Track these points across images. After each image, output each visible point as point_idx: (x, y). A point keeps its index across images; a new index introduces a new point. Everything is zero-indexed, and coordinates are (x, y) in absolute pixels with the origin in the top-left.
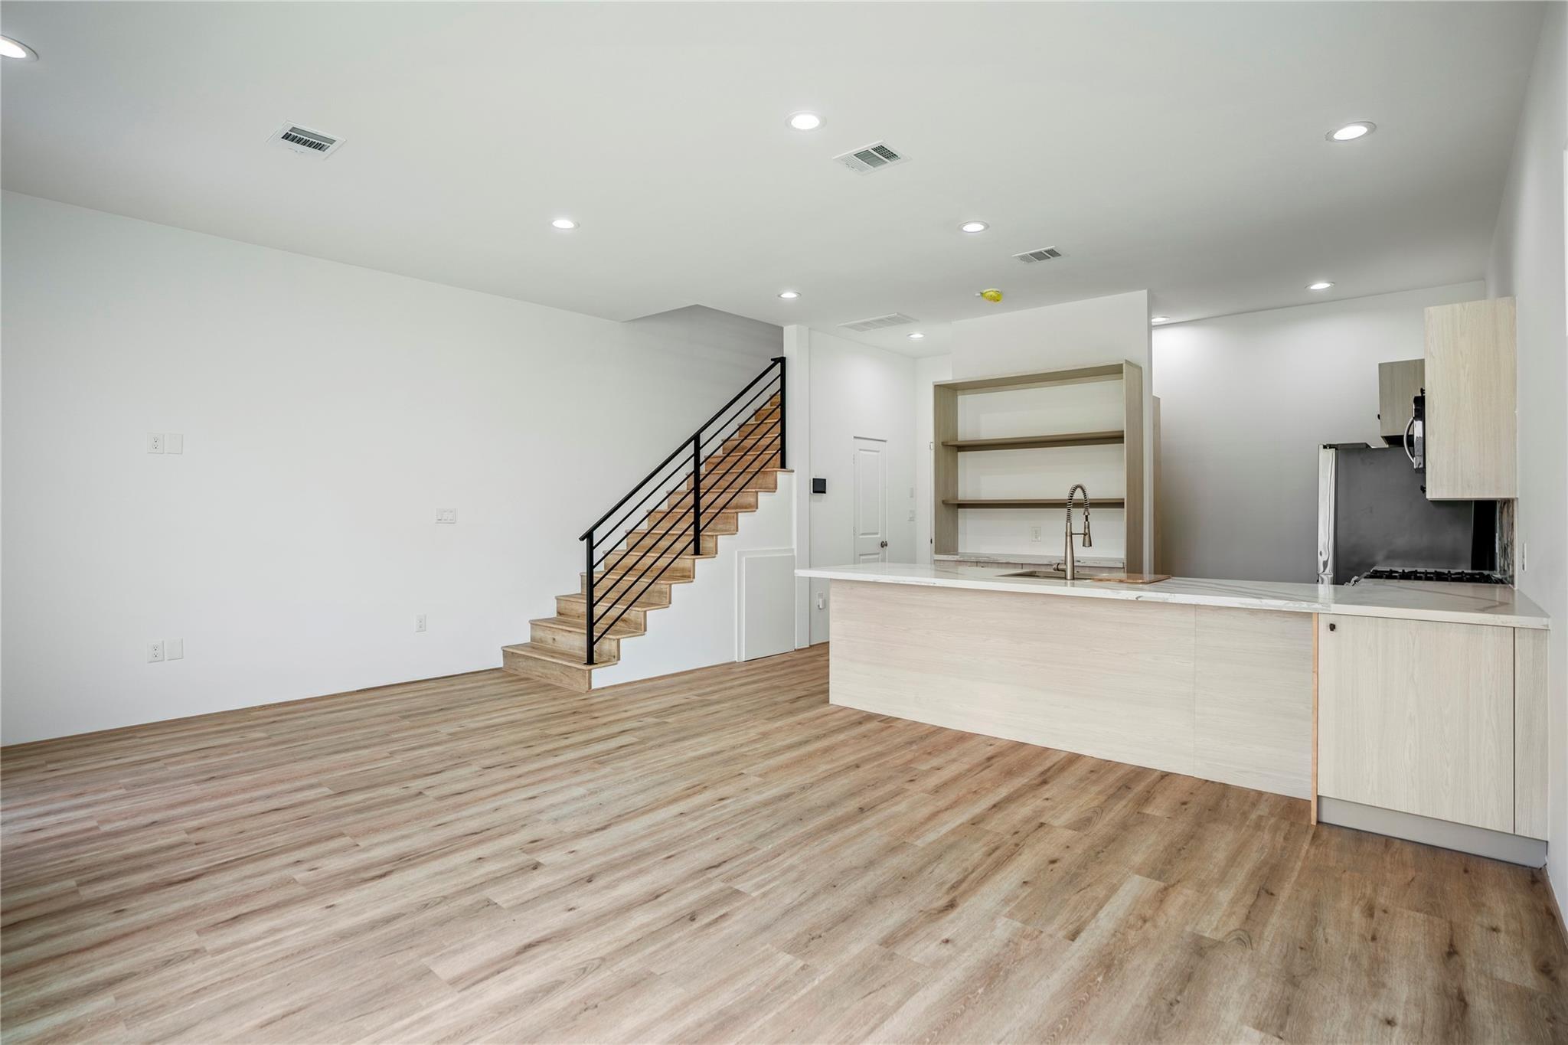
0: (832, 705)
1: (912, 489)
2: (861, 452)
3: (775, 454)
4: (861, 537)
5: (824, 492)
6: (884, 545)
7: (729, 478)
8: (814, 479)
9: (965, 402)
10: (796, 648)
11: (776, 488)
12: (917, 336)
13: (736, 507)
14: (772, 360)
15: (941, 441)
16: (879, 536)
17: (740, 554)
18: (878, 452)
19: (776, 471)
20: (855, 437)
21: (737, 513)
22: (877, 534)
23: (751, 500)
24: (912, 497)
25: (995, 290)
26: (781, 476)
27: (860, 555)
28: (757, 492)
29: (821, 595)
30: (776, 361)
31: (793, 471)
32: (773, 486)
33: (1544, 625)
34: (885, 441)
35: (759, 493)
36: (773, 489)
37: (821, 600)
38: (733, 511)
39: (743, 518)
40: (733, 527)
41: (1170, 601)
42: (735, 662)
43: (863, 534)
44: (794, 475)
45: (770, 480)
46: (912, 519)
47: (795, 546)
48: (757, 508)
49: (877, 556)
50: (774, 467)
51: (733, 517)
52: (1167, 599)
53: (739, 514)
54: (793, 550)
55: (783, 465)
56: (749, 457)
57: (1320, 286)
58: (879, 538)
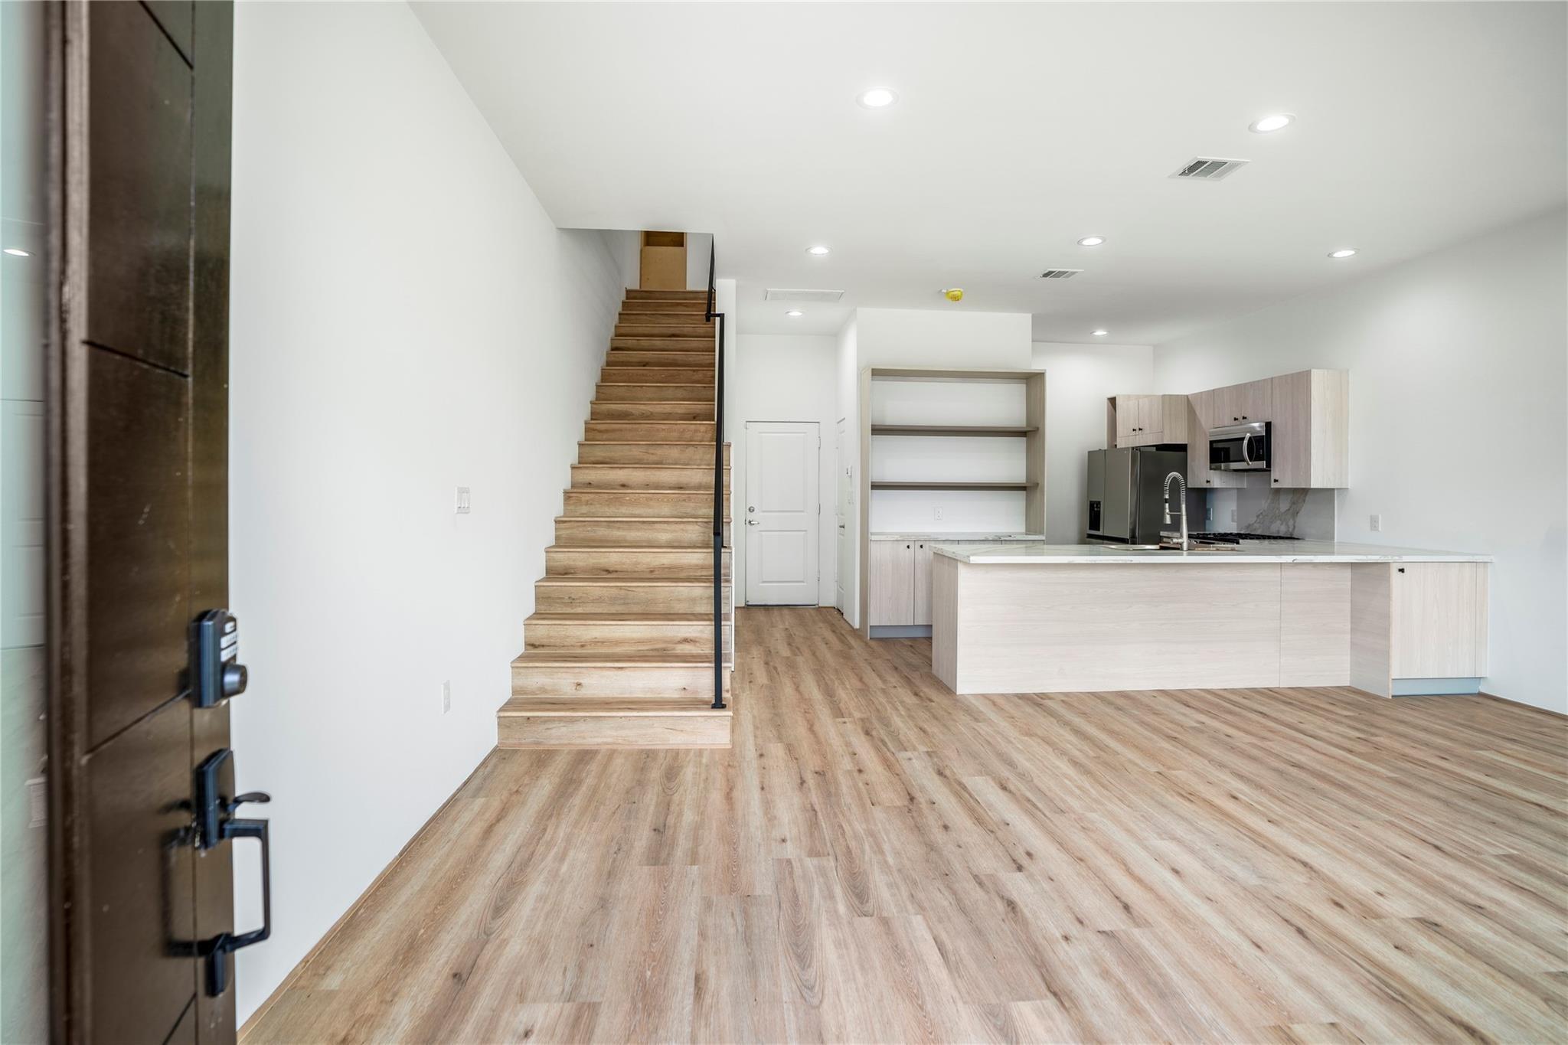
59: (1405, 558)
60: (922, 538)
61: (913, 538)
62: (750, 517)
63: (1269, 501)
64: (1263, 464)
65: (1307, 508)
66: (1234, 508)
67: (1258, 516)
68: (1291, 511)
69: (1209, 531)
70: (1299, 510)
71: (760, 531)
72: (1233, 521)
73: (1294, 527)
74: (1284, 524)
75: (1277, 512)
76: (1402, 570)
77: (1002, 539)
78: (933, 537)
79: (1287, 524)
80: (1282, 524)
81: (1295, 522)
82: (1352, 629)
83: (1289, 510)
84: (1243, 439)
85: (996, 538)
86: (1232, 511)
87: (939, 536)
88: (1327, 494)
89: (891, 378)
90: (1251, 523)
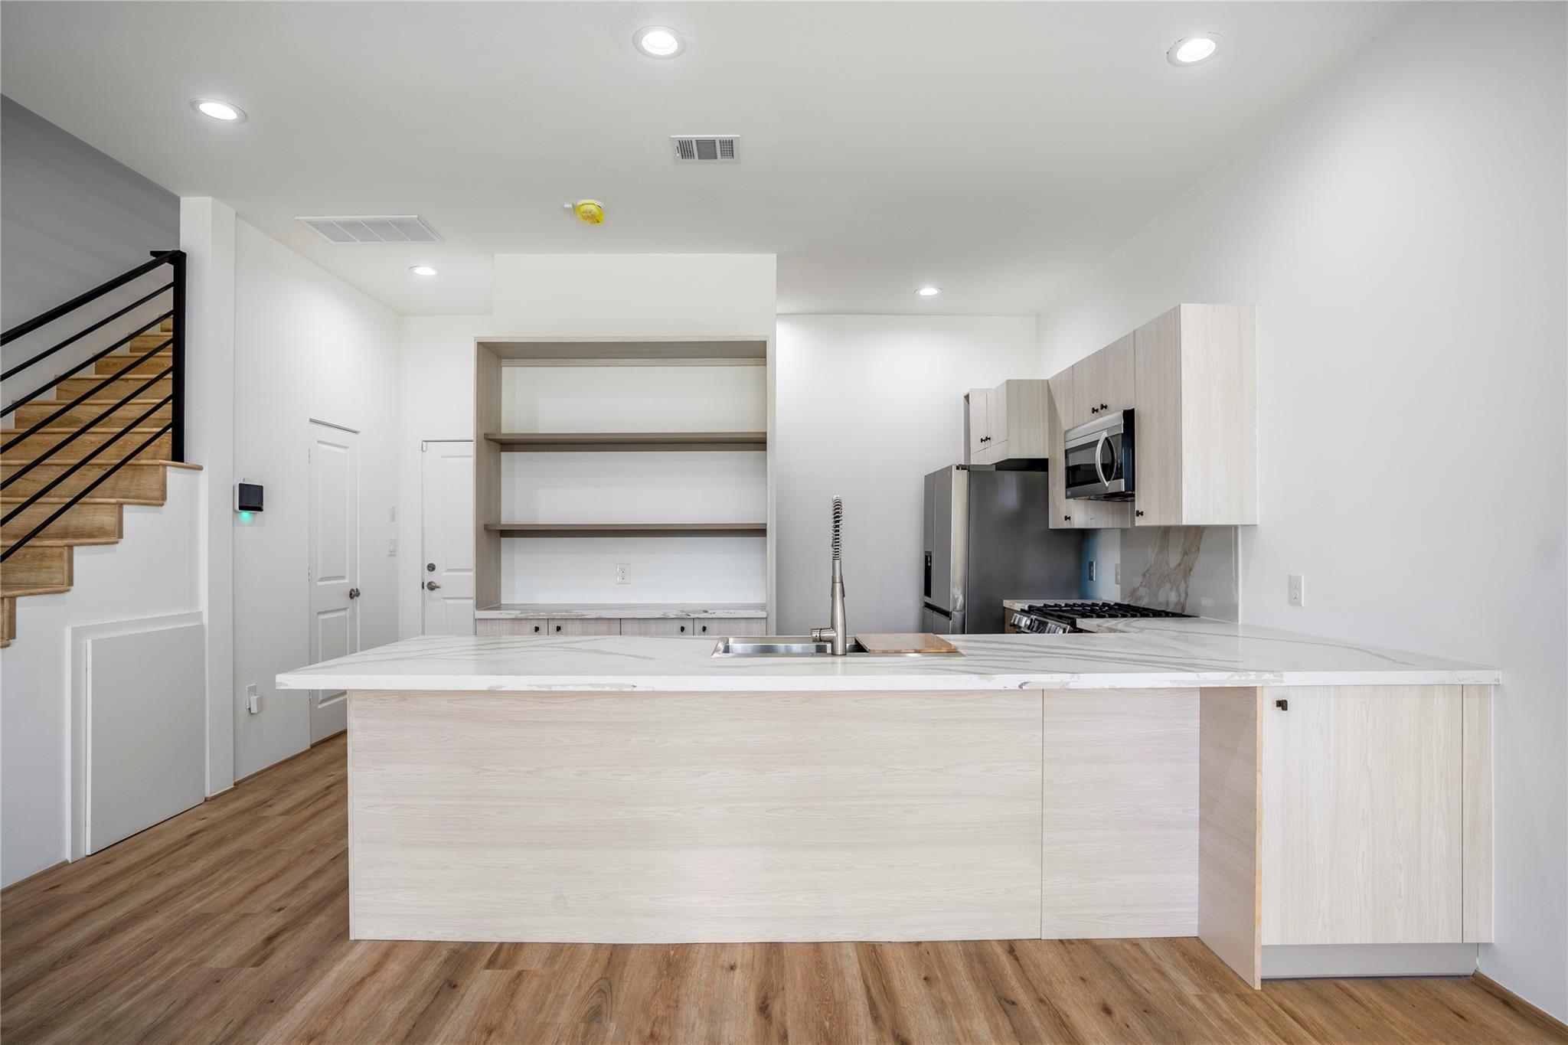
0: (357, 941)
1: (394, 508)
2: (320, 445)
3: (158, 435)
4: (319, 584)
5: (260, 509)
6: (354, 594)
7: (42, 477)
8: (241, 485)
9: (515, 378)
10: (208, 794)
11: (164, 497)
12: (425, 271)
13: (64, 534)
14: (153, 253)
15: (483, 432)
16: (346, 581)
17: (78, 634)
18: (346, 448)
19: (165, 466)
20: (311, 421)
21: (70, 547)
22: (343, 577)
23: (105, 519)
24: (393, 520)
25: (597, 203)
26: (175, 476)
27: (319, 613)
28: (121, 505)
29: (253, 690)
30: (160, 257)
31: (200, 468)
32: (157, 494)
33: (1495, 680)
34: (355, 432)
35: (125, 507)
36: (159, 499)
37: (254, 699)
38: (59, 542)
39: (85, 559)
40: (60, 577)
41: (1072, 686)
42: (65, 864)
43: (322, 579)
44: (203, 476)
45: (149, 481)
46: (392, 554)
47: (203, 606)
48: (121, 536)
49: (343, 613)
50: (155, 458)
51: (61, 555)
52: (1068, 683)
53: (76, 549)
54: (200, 614)
55: (178, 454)
56: (92, 438)
57: (928, 291)
58: (347, 584)
59: (1291, 678)
60: (558, 615)
61: (543, 615)
62: (430, 577)
63: (1156, 550)
64: (1121, 485)
65: (1203, 562)
66: (1118, 561)
67: (1144, 575)
68: (1182, 566)
69: (1092, 598)
70: (1193, 564)
71: (445, 598)
72: (1117, 583)
73: (1187, 595)
74: (1175, 588)
75: (1166, 569)
76: (1282, 704)
77: (693, 616)
78: (574, 613)
79: (1178, 591)
80: (1171, 590)
81: (1187, 587)
82: (1202, 819)
83: (1180, 564)
84: (1095, 444)
85: (683, 615)
86: (1116, 565)
87: (584, 613)
88: (1224, 538)
89: (525, 361)
90: (1137, 586)
